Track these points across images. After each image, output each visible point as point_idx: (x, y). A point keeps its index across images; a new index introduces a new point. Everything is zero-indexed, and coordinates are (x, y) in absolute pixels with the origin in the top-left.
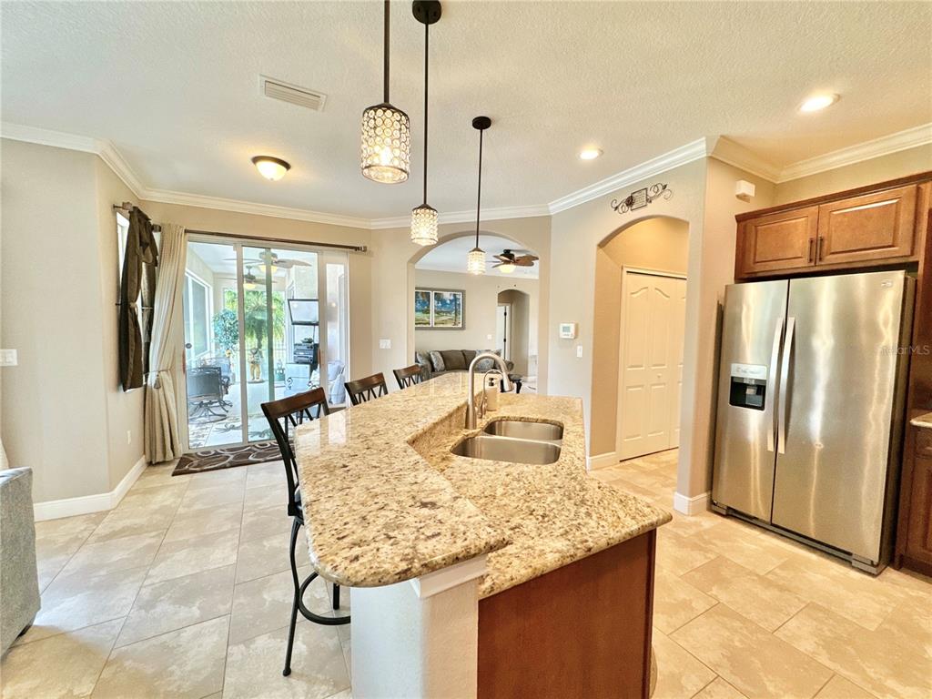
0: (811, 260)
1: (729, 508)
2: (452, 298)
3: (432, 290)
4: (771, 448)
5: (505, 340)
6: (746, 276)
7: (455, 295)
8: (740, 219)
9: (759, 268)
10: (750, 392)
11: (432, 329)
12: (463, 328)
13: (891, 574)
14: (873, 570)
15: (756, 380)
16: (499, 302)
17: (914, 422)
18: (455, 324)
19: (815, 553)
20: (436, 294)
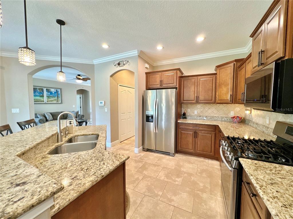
0: (160, 85)
1: (147, 149)
2: (55, 91)
3: (45, 87)
4: (155, 132)
5: (81, 107)
6: (148, 88)
7: (56, 90)
8: (146, 73)
9: (151, 87)
10: (150, 118)
11: (45, 103)
12: (61, 103)
13: (177, 155)
14: (173, 155)
15: (151, 115)
16: (77, 93)
17: (178, 121)
18: (57, 101)
19: (164, 155)
20: (46, 89)
